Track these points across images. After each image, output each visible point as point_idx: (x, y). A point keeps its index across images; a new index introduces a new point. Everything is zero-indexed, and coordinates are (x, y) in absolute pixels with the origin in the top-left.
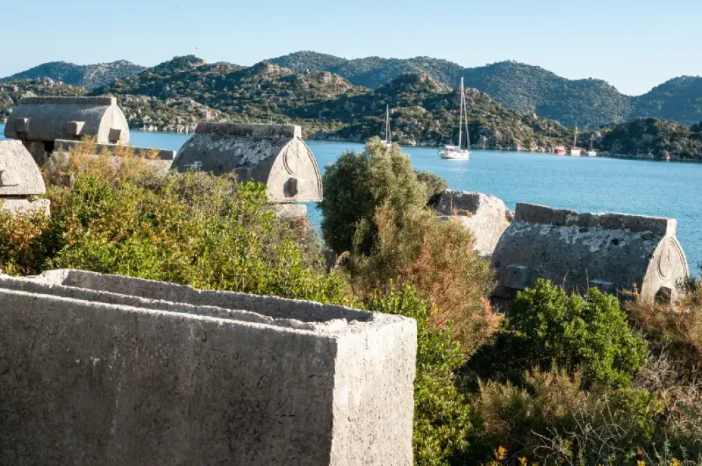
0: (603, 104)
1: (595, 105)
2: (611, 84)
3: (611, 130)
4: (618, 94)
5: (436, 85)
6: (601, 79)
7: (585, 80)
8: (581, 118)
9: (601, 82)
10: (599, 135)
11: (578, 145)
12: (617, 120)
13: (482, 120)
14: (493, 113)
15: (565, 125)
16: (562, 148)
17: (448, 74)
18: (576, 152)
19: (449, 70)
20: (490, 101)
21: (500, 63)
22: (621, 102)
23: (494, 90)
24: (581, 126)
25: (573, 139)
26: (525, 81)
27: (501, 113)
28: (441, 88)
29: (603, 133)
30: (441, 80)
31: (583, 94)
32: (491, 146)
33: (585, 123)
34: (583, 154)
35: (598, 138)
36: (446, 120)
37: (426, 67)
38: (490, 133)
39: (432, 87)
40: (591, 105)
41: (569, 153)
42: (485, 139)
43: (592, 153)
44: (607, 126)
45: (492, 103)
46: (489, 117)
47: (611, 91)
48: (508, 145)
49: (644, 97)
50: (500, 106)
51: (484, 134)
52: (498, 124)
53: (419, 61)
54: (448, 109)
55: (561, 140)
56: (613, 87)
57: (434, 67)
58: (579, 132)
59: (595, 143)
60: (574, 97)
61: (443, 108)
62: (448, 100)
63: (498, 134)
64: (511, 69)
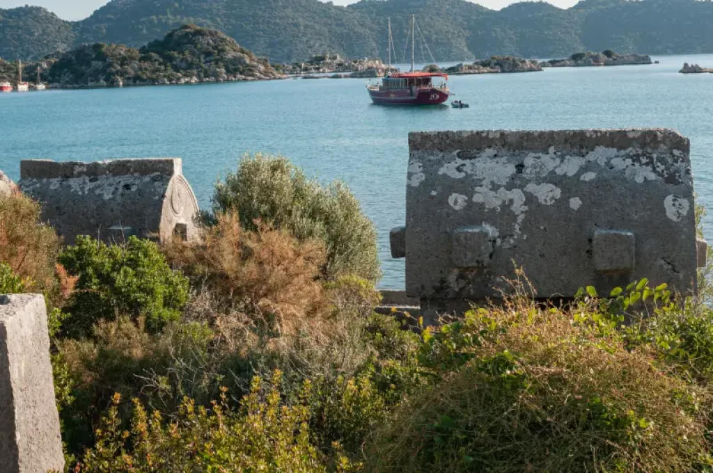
0: (44, 32)
1: (36, 34)
2: (49, 10)
3: (57, 60)
4: (58, 20)
6: (38, 6)
7: (21, 8)
8: (22, 50)
9: (38, 9)
10: (45, 66)
11: (24, 80)
12: (62, 48)
15: (6, 59)
16: (7, 84)
18: (23, 87)
22: (63, 28)
24: (24, 57)
25: (17, 73)
29: (49, 64)
31: (21, 23)
33: (28, 55)
34: (30, 87)
35: (45, 70)
40: (32, 34)
41: (15, 88)
43: (41, 86)
44: (53, 56)
47: (51, 18)
49: (86, 21)
55: (5, 75)
56: (53, 14)
58: (24, 65)
59: (41, 75)
60: (12, 27)
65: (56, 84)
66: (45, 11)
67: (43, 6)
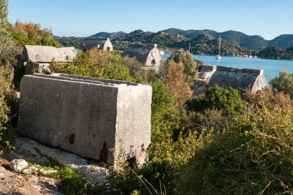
0: (259, 43)
1: (257, 43)
2: (262, 37)
3: (261, 50)
4: (264, 40)
5: (210, 37)
7: (254, 36)
8: (253, 47)
9: (259, 36)
10: (258, 52)
11: (251, 55)
12: (264, 47)
13: (223, 48)
14: (226, 45)
15: (248, 49)
16: (246, 56)
17: (213, 34)
18: (251, 57)
19: (213, 33)
20: (226, 42)
21: (229, 31)
22: (265, 42)
23: (227, 39)
24: (252, 49)
25: (250, 53)
26: (236, 36)
27: (229, 46)
28: (211, 38)
30: (212, 36)
31: (254, 40)
32: (226, 55)
33: (254, 48)
34: (253, 57)
35: (258, 53)
36: (212, 47)
37: (207, 32)
38: (225, 51)
39: (209, 38)
40: (256, 43)
41: (249, 56)
42: (224, 53)
43: (256, 57)
45: (226, 43)
46: (225, 47)
47: (262, 39)
48: (231, 55)
49: (272, 40)
50: (229, 43)
51: (223, 52)
52: (227, 49)
53: (205, 30)
54: (213, 44)
55: (246, 53)
57: (209, 32)
58: (252, 51)
59: (256, 54)
60: (251, 41)
61: (212, 44)
62: (213, 42)
63: (228, 52)
64: (232, 33)
65: (260, 57)
66: (261, 37)
67: (260, 35)
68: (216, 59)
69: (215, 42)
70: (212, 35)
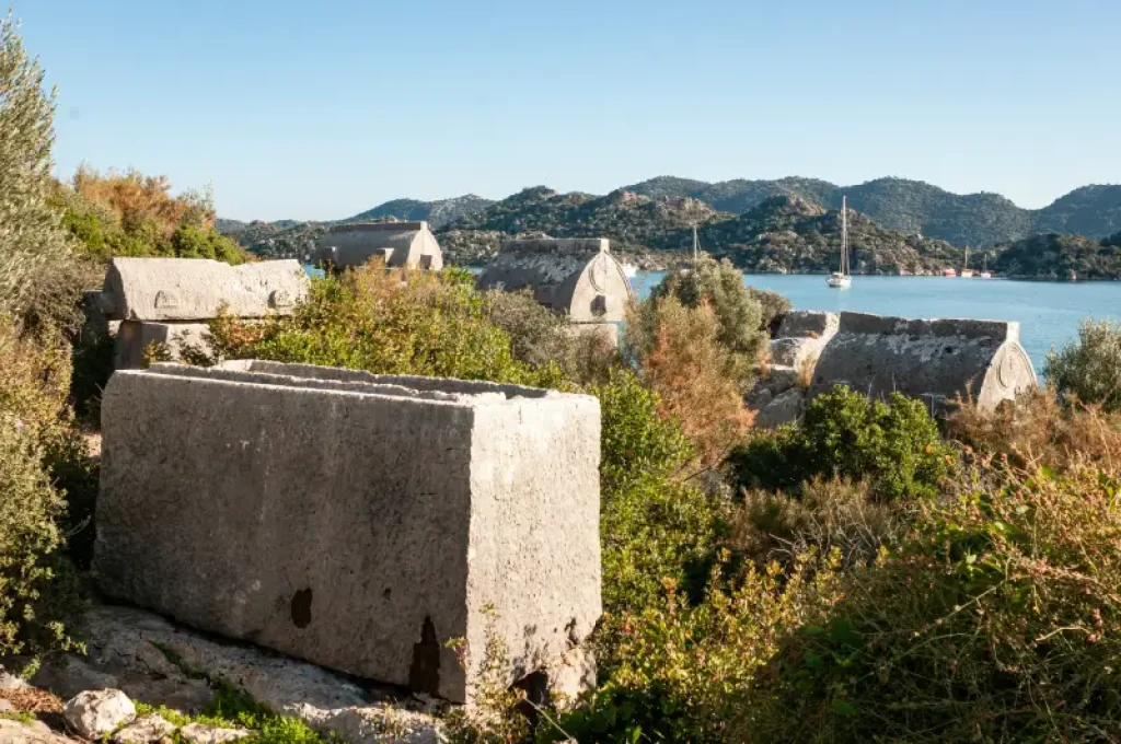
0: (998, 220)
1: (989, 221)
2: (1006, 197)
3: (1007, 249)
4: (1015, 208)
5: (808, 206)
6: (995, 192)
7: (976, 194)
8: (973, 238)
9: (995, 196)
10: (994, 254)
11: (970, 267)
12: (1015, 237)
13: (859, 244)
14: (872, 235)
15: (956, 246)
16: (951, 271)
17: (821, 194)
18: (967, 274)
19: (820, 189)
20: (869, 221)
21: (880, 180)
22: (1019, 217)
23: (874, 210)
24: (973, 246)
25: (963, 260)
26: (908, 199)
27: (881, 235)
28: (813, 210)
29: (998, 252)
30: (814, 202)
31: (975, 210)
32: (871, 271)
33: (979, 242)
34: (974, 275)
35: (993, 258)
36: (819, 244)
37: (796, 188)
38: (868, 257)
39: (804, 209)
40: (984, 221)
41: (959, 273)
42: (864, 264)
43: (986, 275)
44: (1003, 244)
45: (871, 224)
46: (867, 240)
47: (1007, 206)
48: (890, 269)
49: (1045, 211)
50: (880, 227)
51: (863, 259)
52: (877, 246)
53: (789, 181)
54: (823, 232)
55: (950, 261)
56: (1009, 201)
57: (806, 188)
58: (971, 253)
59: (988, 263)
60: (965, 214)
61: (816, 231)
62: (823, 223)
63: (878, 258)
64: (892, 186)
65: (1002, 273)
66: (1002, 198)
67: (1001, 193)
68: (832, 286)
69: (828, 223)
70: (817, 197)
